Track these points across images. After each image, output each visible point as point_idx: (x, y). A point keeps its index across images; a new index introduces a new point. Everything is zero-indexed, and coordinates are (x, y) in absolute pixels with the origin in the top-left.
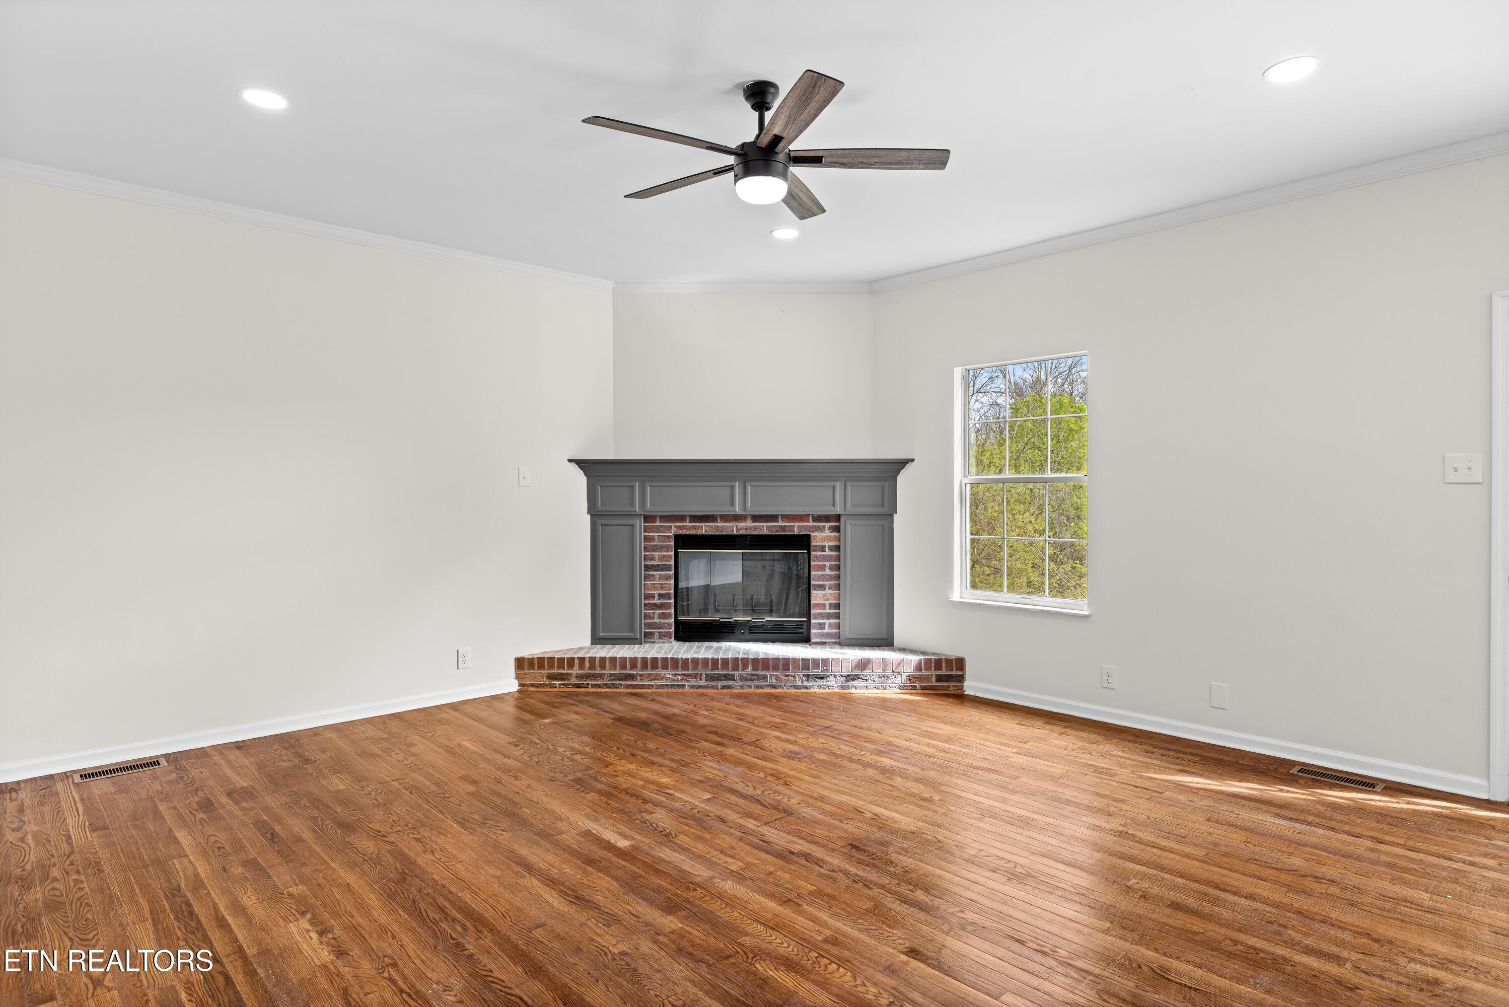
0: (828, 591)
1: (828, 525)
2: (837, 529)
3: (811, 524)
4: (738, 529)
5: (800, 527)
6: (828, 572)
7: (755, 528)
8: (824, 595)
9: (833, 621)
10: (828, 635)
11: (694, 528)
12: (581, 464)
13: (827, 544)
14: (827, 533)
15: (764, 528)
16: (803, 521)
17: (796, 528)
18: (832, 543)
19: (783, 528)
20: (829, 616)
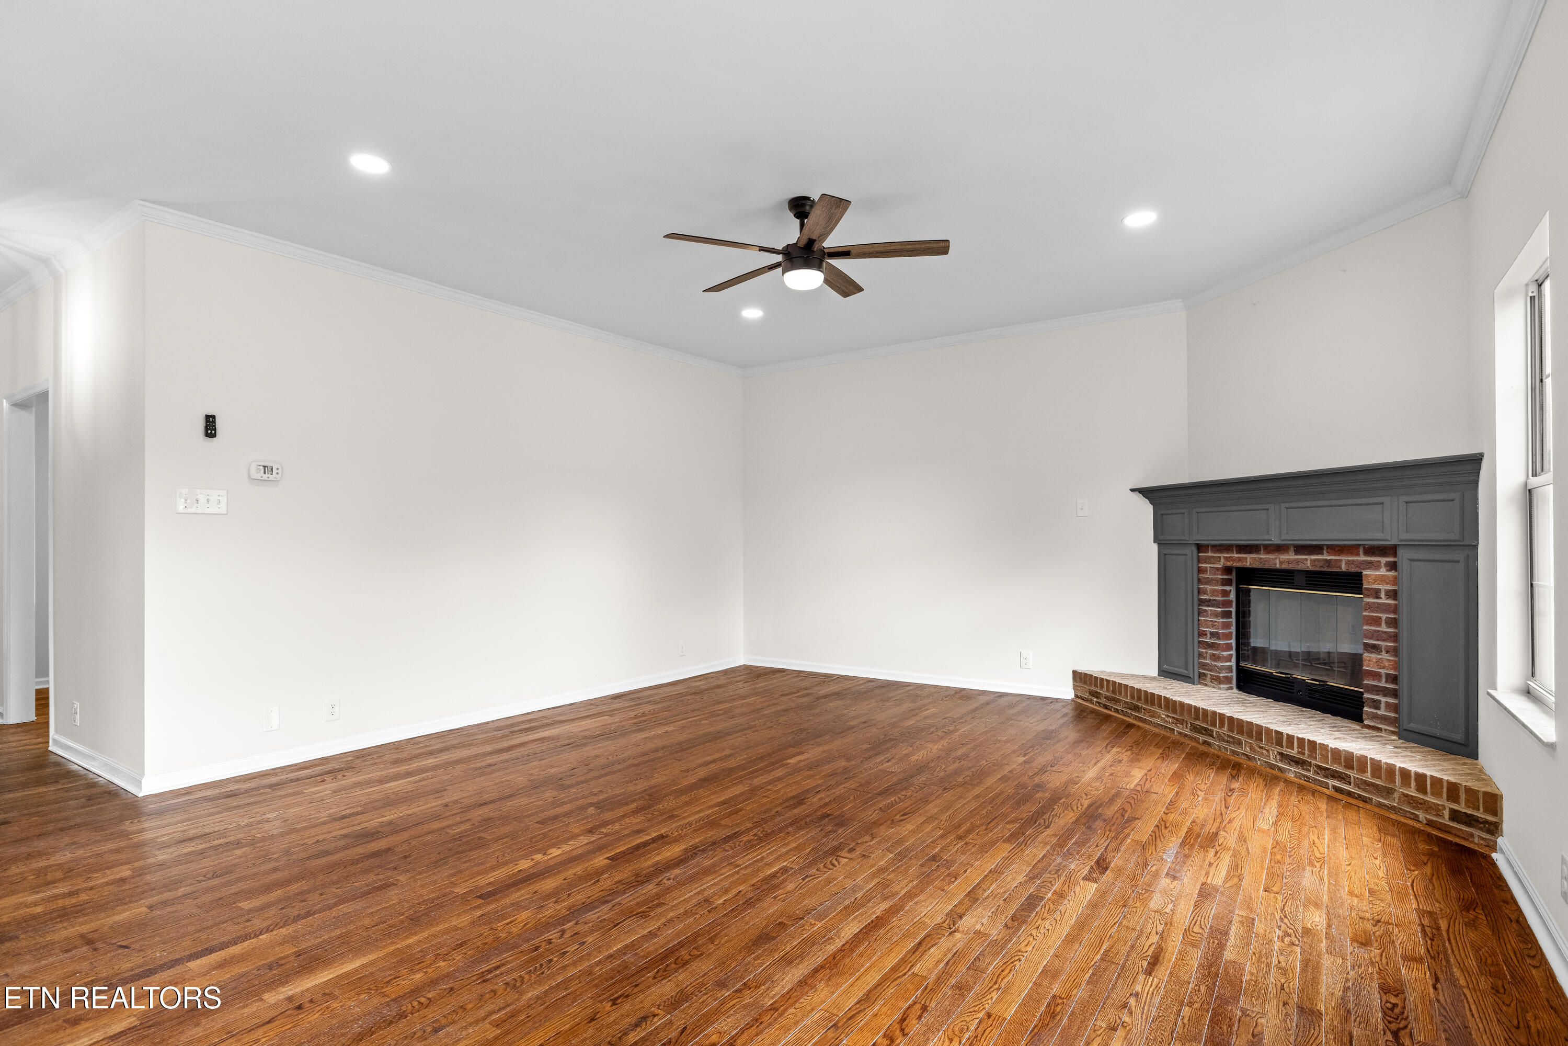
0: (1384, 656)
1: (1384, 560)
2: (1393, 566)
3: (1362, 558)
4: (1281, 563)
5: (1348, 562)
6: (1384, 628)
7: (1298, 562)
8: (1379, 661)
9: (1392, 700)
10: (1384, 719)
11: (1240, 559)
12: (1146, 492)
13: (1384, 587)
14: (1383, 571)
15: (1308, 562)
16: (1351, 554)
17: (1344, 563)
18: (1390, 587)
19: (1328, 562)
20: (1385, 692)
